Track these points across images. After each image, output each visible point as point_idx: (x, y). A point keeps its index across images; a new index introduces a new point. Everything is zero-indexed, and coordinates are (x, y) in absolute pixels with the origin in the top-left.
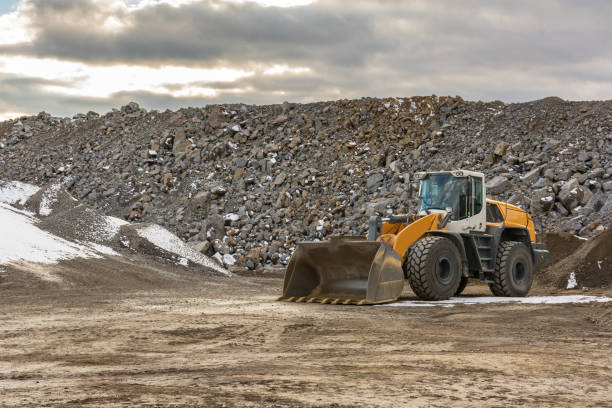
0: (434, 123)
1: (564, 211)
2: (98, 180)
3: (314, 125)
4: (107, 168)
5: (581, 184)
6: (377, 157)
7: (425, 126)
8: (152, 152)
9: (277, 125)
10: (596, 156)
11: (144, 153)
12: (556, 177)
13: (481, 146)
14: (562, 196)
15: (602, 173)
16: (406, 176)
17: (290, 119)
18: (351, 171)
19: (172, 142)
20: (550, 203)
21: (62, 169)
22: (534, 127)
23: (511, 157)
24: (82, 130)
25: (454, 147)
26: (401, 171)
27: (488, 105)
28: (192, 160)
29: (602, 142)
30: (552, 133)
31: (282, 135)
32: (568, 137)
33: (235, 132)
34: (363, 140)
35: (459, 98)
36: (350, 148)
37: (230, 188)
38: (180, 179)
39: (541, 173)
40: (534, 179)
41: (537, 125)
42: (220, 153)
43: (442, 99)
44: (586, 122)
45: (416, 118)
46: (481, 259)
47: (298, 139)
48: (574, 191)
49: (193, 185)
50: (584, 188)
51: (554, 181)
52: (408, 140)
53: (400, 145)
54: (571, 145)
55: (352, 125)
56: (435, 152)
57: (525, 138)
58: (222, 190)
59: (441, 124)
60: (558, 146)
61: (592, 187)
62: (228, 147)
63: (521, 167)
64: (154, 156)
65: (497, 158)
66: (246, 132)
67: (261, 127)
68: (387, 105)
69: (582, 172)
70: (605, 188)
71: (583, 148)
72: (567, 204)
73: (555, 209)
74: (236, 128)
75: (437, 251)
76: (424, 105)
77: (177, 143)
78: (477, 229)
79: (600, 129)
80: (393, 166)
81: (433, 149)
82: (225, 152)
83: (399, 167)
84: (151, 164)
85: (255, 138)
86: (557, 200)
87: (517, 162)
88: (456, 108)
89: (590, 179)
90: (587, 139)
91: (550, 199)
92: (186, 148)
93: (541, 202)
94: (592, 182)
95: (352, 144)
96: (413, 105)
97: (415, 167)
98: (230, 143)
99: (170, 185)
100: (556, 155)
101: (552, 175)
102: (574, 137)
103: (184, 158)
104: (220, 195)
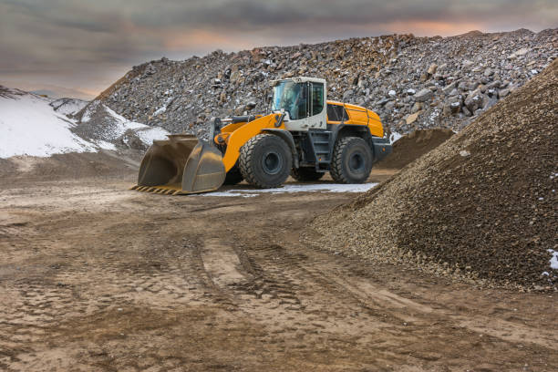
0: (393, 53)
1: (468, 112)
2: (184, 99)
3: (317, 58)
4: (191, 91)
5: (483, 93)
6: (353, 78)
7: (387, 56)
8: (217, 80)
9: (294, 59)
10: (497, 72)
11: (212, 81)
12: (466, 88)
13: (419, 67)
14: (467, 102)
15: (499, 84)
16: (368, 90)
17: (303, 55)
18: (334, 88)
19: (230, 73)
20: (458, 107)
21: (166, 93)
22: (458, 53)
23: (437, 74)
24: (183, 68)
25: (403, 69)
26: (365, 88)
27: (430, 39)
28: (239, 85)
29: (503, 61)
30: (470, 57)
31: (296, 66)
32: (480, 59)
33: (267, 65)
34: (345, 67)
35: (411, 35)
36: (336, 73)
37: (259, 103)
38: (231, 97)
39: (457, 85)
40: (450, 90)
41: (461, 51)
42: (256, 79)
43: (401, 36)
44: (495, 47)
45: (382, 50)
46: (316, 152)
47: (305, 68)
48: (476, 98)
49: (238, 101)
50: (484, 95)
51: (465, 91)
52: (374, 65)
53: (368, 70)
54: (481, 65)
55: (340, 58)
56: (389, 74)
57: (450, 61)
58: (253, 103)
59: (397, 53)
60: (471, 66)
61: (490, 95)
62: (261, 75)
63: (443, 81)
64: (219, 83)
65: (429, 76)
66: (274, 65)
67: (284, 61)
68: (364, 42)
69: (484, 84)
70: (500, 95)
71: (489, 66)
72: (471, 108)
73: (462, 112)
74: (268, 62)
75: (263, 147)
76: (388, 41)
77: (232, 74)
78: (317, 127)
79: (503, 52)
80: (360, 84)
81: (388, 71)
82: (260, 79)
83: (364, 85)
84: (216, 88)
85: (280, 69)
86: (464, 105)
87: (441, 78)
88: (409, 42)
89: (489, 88)
90: (494, 60)
91: (457, 104)
92: (238, 76)
93: (451, 107)
94: (491, 91)
95: (338, 70)
96: (381, 42)
97: (375, 84)
98: (263, 73)
99: (224, 101)
100: (469, 72)
101: (463, 87)
102: (484, 59)
103: (235, 83)
104: (252, 107)
